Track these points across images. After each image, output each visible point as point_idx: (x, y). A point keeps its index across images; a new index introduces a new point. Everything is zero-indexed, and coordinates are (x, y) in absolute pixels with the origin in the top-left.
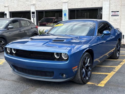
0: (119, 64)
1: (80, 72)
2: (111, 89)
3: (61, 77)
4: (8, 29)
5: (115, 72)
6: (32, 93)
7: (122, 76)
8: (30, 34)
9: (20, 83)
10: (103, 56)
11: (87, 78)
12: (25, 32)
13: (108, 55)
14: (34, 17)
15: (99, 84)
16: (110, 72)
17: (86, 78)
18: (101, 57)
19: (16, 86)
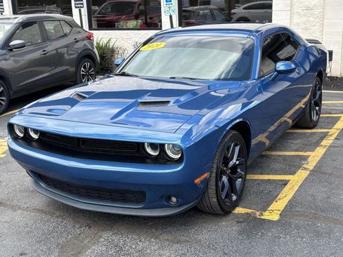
0: (317, 144)
1: (214, 187)
2: (298, 227)
3: (166, 203)
4: (11, 50)
5: (309, 172)
6: (89, 248)
7: (326, 184)
8: (72, 57)
9: (57, 217)
10: (276, 124)
11: (234, 198)
12: (57, 51)
13: (290, 121)
14: (80, 6)
15: (267, 213)
16: (293, 173)
17: (232, 196)
18: (272, 128)
19: (47, 227)
